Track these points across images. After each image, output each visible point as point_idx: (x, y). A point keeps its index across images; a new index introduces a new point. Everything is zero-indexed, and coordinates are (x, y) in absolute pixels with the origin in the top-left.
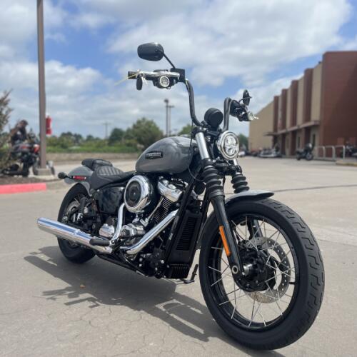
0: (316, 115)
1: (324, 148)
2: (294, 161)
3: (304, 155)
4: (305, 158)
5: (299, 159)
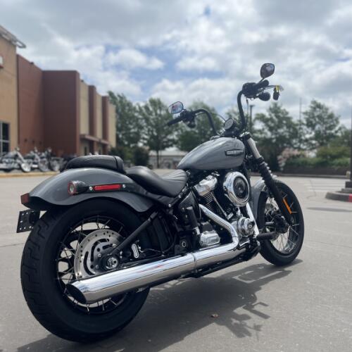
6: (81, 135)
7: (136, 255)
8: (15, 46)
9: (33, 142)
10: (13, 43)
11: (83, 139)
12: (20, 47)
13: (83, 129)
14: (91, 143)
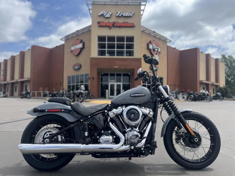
0: (27, 75)
1: (36, 92)
2: (20, 99)
3: (25, 96)
4: (26, 97)
5: (22, 98)
6: (200, 81)
7: (60, 140)
8: (166, 42)
9: (175, 85)
10: (166, 41)
11: (202, 83)
12: (169, 42)
13: (202, 77)
14: (207, 85)
